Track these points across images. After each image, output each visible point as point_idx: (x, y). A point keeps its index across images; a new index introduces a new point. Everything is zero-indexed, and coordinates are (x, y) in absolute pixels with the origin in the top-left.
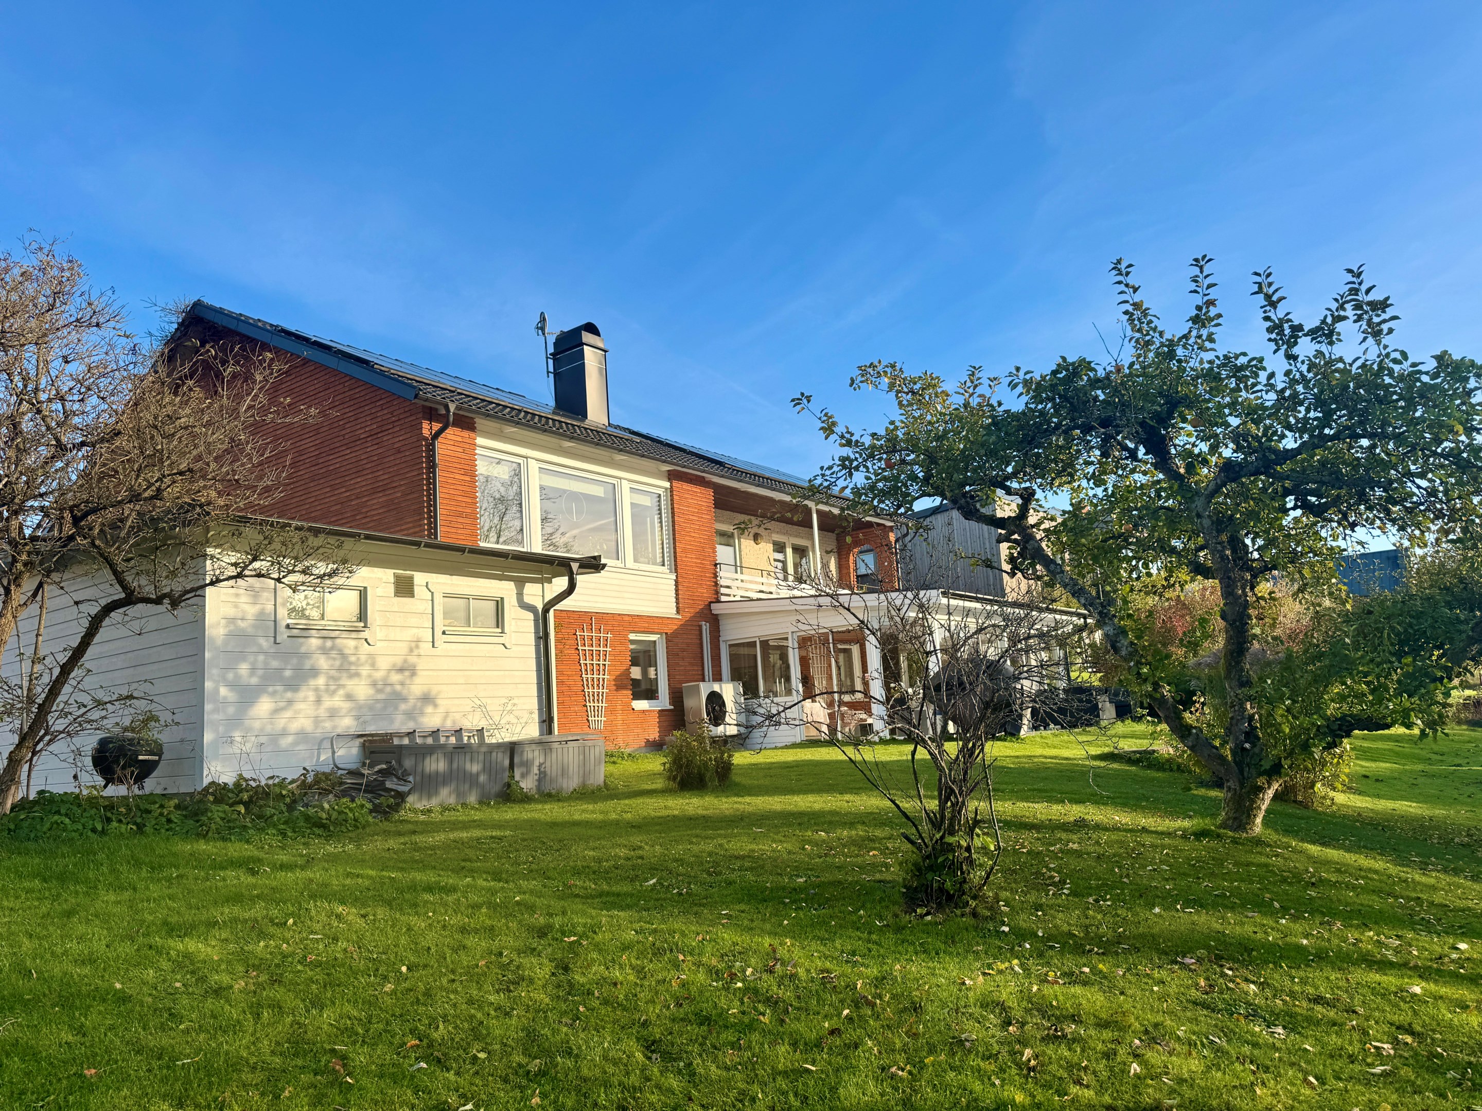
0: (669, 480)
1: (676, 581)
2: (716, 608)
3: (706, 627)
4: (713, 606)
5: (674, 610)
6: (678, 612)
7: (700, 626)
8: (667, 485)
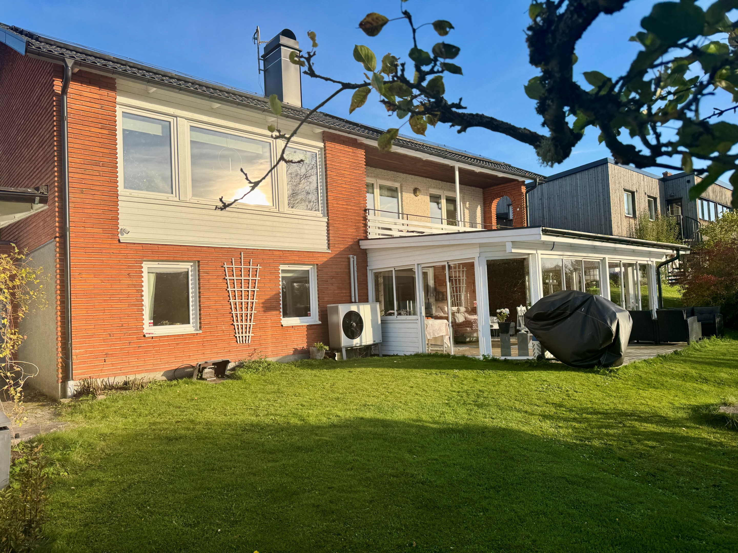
0: (324, 141)
1: (328, 223)
2: (364, 245)
3: (353, 260)
4: (361, 243)
5: (326, 246)
6: (329, 248)
7: (349, 259)
8: (322, 145)
